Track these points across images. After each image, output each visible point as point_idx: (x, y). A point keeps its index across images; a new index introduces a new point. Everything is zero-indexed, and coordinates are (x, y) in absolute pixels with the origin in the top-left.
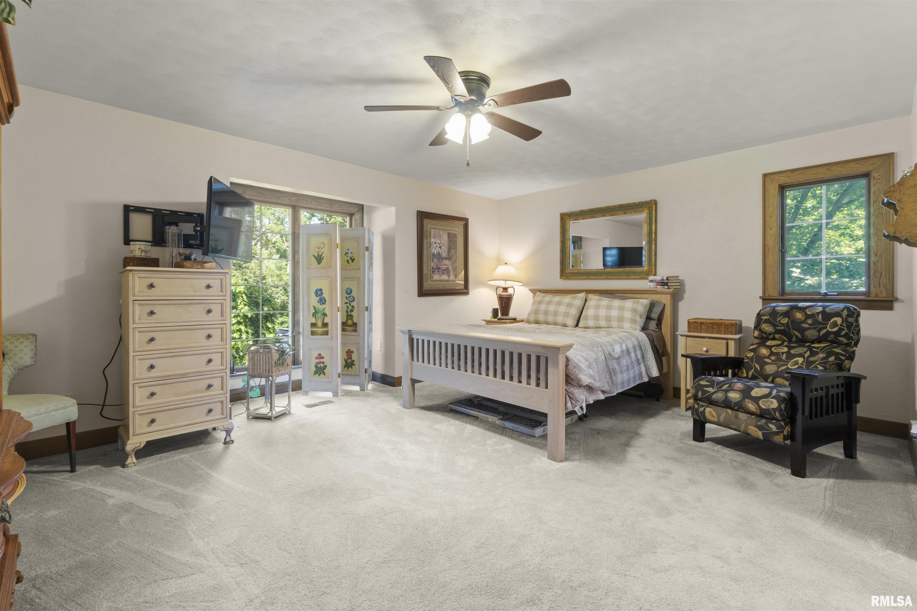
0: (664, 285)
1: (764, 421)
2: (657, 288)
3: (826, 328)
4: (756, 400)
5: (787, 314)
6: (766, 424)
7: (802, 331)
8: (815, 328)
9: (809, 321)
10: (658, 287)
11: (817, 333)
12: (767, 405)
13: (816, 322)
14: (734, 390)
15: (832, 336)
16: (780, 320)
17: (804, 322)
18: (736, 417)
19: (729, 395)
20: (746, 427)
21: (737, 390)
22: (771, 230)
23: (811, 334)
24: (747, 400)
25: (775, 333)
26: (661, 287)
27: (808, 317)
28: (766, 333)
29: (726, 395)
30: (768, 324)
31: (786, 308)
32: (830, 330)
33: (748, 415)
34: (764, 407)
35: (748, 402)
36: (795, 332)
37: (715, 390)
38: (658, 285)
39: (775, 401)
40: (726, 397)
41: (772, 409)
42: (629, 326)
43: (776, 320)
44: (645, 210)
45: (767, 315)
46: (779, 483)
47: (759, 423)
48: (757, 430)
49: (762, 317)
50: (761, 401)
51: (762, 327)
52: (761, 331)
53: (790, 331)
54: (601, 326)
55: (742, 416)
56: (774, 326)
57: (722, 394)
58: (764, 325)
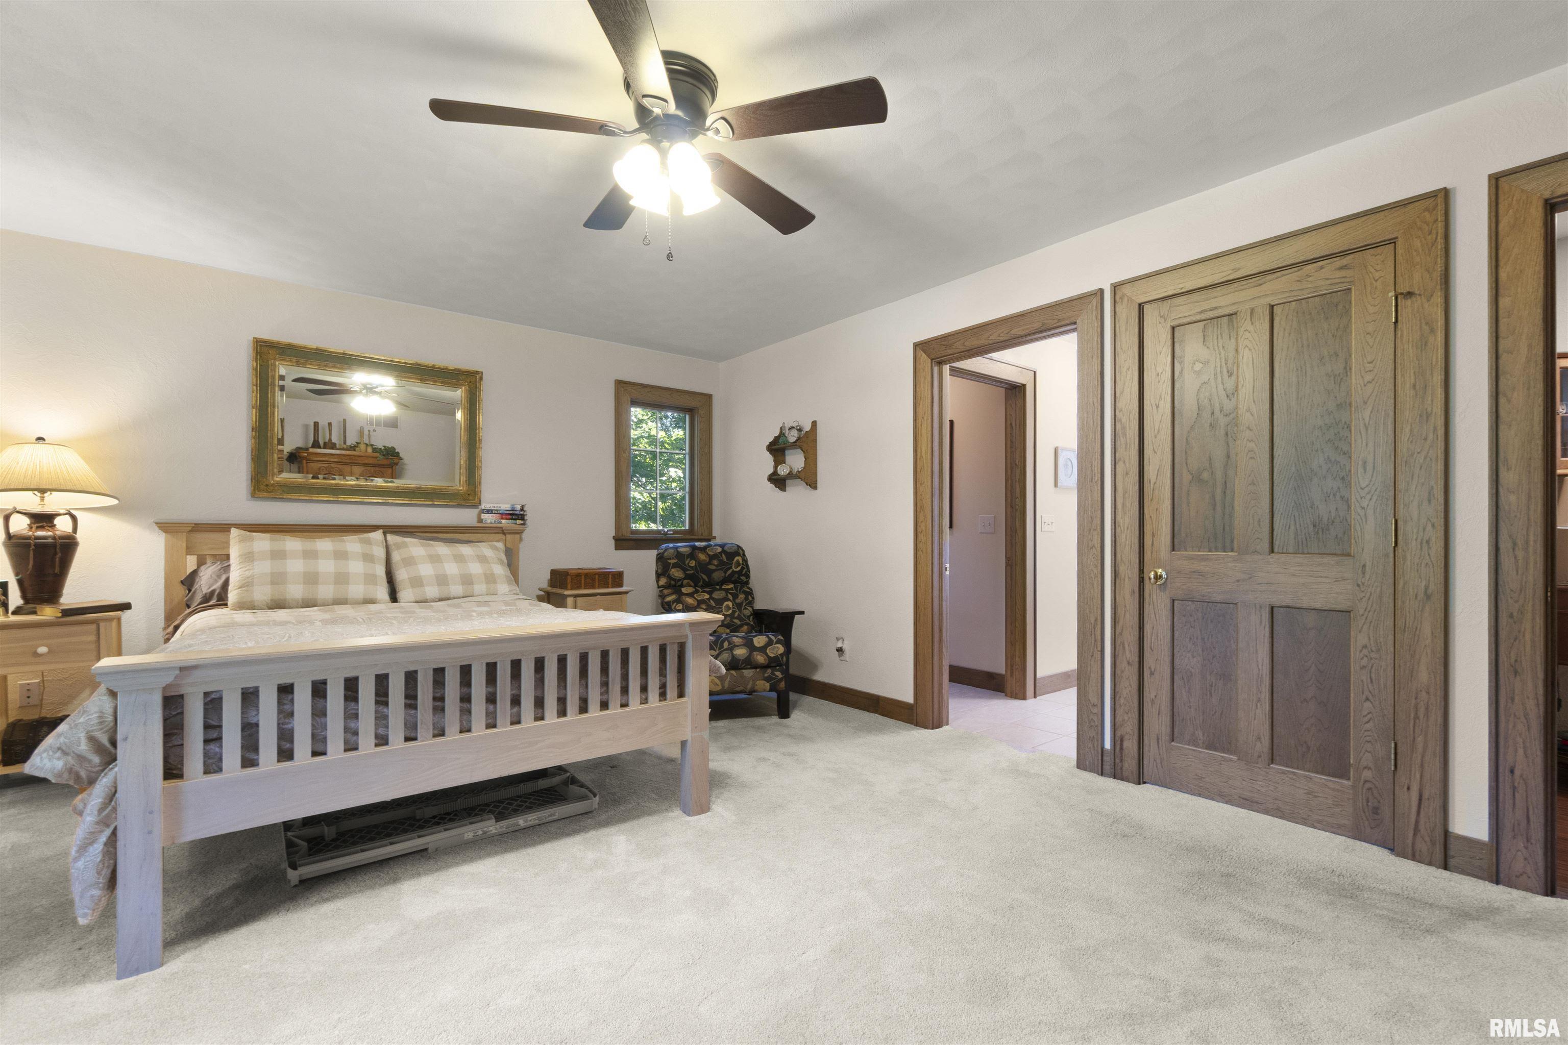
0: (515, 519)
1: (769, 671)
2: (501, 523)
3: (731, 568)
4: (763, 650)
5: (692, 556)
6: (773, 673)
7: (709, 573)
8: (721, 569)
9: (715, 562)
10: (504, 521)
11: (723, 574)
12: (775, 652)
13: (721, 563)
14: (738, 646)
15: (736, 576)
16: (688, 563)
17: (710, 563)
18: (742, 676)
19: (735, 653)
20: (754, 684)
21: (740, 645)
22: (624, 453)
23: (718, 576)
24: (754, 653)
25: (684, 579)
26: (510, 521)
27: (712, 558)
28: (674, 580)
29: (732, 654)
30: (678, 569)
31: (687, 549)
32: (735, 570)
33: (753, 670)
34: (772, 655)
35: (757, 655)
36: (703, 575)
37: (718, 652)
38: (503, 519)
39: (779, 646)
40: (733, 656)
41: (780, 655)
42: (507, 590)
43: (684, 563)
44: (463, 385)
45: (673, 559)
46: (791, 733)
47: (766, 675)
48: (765, 682)
49: (669, 561)
50: (768, 648)
51: (671, 572)
52: (670, 578)
53: (698, 574)
54: (453, 594)
55: (748, 673)
56: (684, 570)
57: (727, 654)
58: (673, 570)
